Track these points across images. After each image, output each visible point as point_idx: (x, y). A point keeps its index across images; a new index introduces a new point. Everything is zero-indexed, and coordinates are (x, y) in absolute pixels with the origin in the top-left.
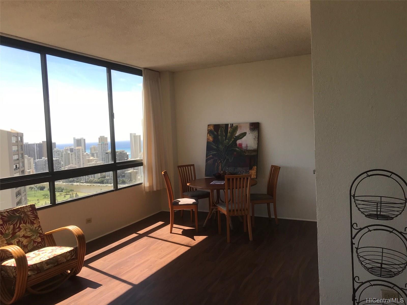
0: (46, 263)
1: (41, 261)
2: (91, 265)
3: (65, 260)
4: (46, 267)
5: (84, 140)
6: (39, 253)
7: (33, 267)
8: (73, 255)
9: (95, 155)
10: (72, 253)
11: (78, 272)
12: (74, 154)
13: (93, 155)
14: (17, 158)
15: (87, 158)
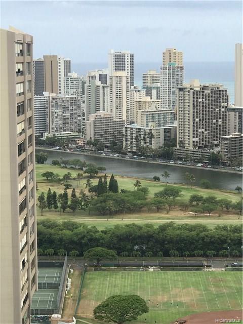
12: (109, 88)
13: (148, 92)
14: (22, 91)
15: (135, 98)
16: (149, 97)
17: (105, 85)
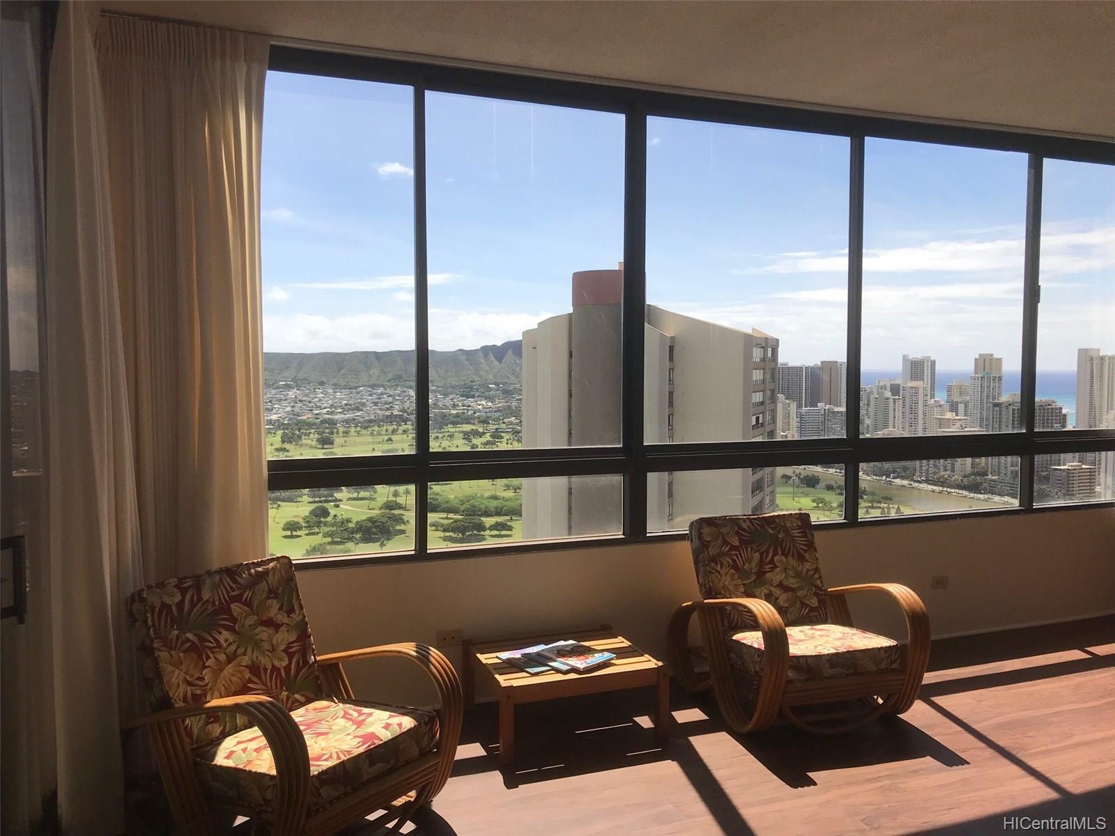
0: (827, 660)
1: (817, 654)
2: (939, 700)
3: (875, 669)
4: (828, 671)
5: (933, 363)
6: (813, 634)
7: (799, 662)
8: (896, 660)
9: (961, 407)
10: (891, 655)
11: (903, 708)
12: (901, 401)
13: (954, 407)
14: (761, 400)
15: (935, 414)
16: (954, 414)
17: (897, 397)
